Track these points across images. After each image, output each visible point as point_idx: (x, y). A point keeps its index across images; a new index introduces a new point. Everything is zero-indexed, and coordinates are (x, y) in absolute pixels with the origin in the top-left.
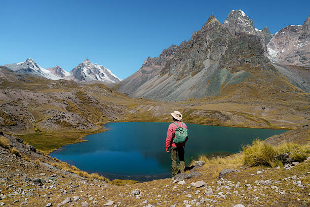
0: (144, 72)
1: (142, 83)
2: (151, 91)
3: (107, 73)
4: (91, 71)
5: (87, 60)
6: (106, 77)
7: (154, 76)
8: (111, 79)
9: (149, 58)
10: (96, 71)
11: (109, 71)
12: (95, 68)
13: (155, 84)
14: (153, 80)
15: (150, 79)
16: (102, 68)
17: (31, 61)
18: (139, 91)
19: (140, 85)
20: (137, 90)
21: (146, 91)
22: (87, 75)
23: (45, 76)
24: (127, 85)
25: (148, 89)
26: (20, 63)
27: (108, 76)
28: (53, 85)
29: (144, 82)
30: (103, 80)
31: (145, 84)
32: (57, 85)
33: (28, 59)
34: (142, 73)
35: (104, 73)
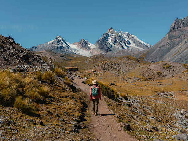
0: (170, 37)
1: (169, 50)
2: (177, 57)
3: (133, 39)
4: (116, 40)
5: (112, 29)
6: (133, 45)
7: (182, 41)
8: (138, 46)
9: (177, 20)
10: (122, 39)
11: (135, 37)
12: (120, 36)
13: (182, 50)
14: (180, 45)
15: (177, 44)
16: (128, 35)
17: (59, 39)
18: (166, 58)
19: (167, 52)
20: (165, 57)
21: (173, 57)
22: (113, 45)
23: (73, 51)
24: (154, 53)
25: (175, 56)
26: (50, 42)
27: (134, 42)
28: (89, 61)
29: (171, 49)
30: (129, 48)
31: (172, 50)
32: (92, 61)
33: (57, 37)
34: (169, 39)
35: (129, 40)
